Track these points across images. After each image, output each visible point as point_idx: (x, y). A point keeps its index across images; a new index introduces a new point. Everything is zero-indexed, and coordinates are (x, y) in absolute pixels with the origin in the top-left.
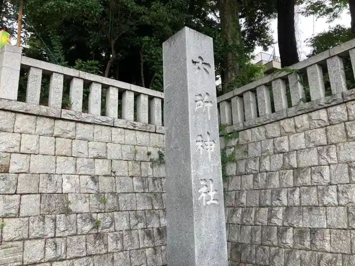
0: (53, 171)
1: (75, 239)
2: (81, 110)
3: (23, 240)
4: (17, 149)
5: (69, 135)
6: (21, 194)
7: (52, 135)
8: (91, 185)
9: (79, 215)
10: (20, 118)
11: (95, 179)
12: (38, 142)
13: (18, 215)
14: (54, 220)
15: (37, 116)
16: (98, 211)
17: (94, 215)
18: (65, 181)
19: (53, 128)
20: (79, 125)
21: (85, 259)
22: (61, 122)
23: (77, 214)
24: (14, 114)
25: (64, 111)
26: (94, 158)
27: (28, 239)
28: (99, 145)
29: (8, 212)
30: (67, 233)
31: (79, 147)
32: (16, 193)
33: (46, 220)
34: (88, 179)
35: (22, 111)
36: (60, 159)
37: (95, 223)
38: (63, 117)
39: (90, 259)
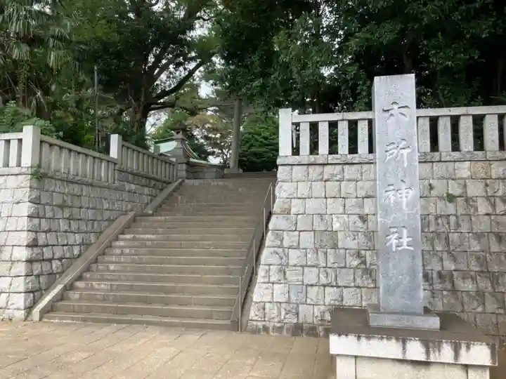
0: (324, 212)
1: (343, 270)
2: (347, 152)
3: (302, 266)
4: (295, 196)
5: (337, 178)
6: (300, 231)
7: (321, 180)
8: (360, 224)
9: (347, 251)
10: (295, 168)
11: (363, 218)
12: (311, 188)
13: (297, 248)
14: (326, 253)
15: (308, 165)
16: (366, 248)
17: (363, 252)
18: (335, 219)
19: (322, 174)
20: (346, 167)
21: (353, 289)
22: (329, 167)
23: (346, 249)
24: (290, 167)
25: (331, 157)
26: (363, 198)
27: (306, 266)
28: (368, 185)
29: (291, 244)
30: (336, 265)
31: (348, 188)
32: (295, 230)
33: (319, 252)
34: (356, 218)
35: (296, 163)
36: (330, 201)
37: (363, 259)
38: (329, 162)
39: (358, 290)
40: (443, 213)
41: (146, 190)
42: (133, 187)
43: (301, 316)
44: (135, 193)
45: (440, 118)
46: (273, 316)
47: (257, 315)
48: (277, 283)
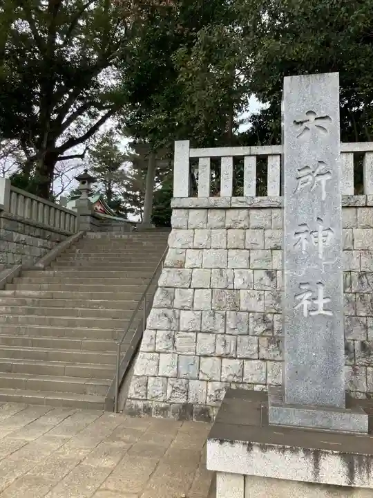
0: (224, 266)
1: (245, 339)
2: (254, 194)
3: (197, 332)
4: (191, 245)
5: (242, 225)
6: (195, 289)
7: (223, 227)
8: (267, 280)
9: (251, 314)
10: (192, 213)
11: (271, 274)
12: (210, 236)
13: (191, 308)
14: (225, 317)
15: (208, 209)
16: (274, 311)
17: (270, 316)
18: (237, 275)
19: (223, 219)
20: (253, 212)
21: (256, 362)
22: (232, 212)
23: (249, 312)
24: (186, 211)
25: (234, 199)
26: (272, 249)
27: (201, 332)
28: (277, 234)
29: (184, 305)
30: (236, 332)
31: (253, 237)
32: (190, 287)
33: (217, 315)
34: (261, 274)
35: (192, 206)
36: (232, 253)
37: (269, 325)
38: (233, 206)
39: (263, 364)
40: (368, 270)
41: (40, 242)
42: (23, 237)
43: (191, 394)
44: (25, 244)
45: (366, 154)
46: (157, 393)
47: (137, 393)
48: (165, 353)
